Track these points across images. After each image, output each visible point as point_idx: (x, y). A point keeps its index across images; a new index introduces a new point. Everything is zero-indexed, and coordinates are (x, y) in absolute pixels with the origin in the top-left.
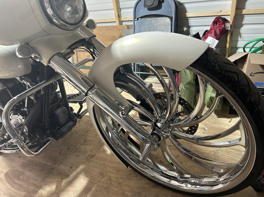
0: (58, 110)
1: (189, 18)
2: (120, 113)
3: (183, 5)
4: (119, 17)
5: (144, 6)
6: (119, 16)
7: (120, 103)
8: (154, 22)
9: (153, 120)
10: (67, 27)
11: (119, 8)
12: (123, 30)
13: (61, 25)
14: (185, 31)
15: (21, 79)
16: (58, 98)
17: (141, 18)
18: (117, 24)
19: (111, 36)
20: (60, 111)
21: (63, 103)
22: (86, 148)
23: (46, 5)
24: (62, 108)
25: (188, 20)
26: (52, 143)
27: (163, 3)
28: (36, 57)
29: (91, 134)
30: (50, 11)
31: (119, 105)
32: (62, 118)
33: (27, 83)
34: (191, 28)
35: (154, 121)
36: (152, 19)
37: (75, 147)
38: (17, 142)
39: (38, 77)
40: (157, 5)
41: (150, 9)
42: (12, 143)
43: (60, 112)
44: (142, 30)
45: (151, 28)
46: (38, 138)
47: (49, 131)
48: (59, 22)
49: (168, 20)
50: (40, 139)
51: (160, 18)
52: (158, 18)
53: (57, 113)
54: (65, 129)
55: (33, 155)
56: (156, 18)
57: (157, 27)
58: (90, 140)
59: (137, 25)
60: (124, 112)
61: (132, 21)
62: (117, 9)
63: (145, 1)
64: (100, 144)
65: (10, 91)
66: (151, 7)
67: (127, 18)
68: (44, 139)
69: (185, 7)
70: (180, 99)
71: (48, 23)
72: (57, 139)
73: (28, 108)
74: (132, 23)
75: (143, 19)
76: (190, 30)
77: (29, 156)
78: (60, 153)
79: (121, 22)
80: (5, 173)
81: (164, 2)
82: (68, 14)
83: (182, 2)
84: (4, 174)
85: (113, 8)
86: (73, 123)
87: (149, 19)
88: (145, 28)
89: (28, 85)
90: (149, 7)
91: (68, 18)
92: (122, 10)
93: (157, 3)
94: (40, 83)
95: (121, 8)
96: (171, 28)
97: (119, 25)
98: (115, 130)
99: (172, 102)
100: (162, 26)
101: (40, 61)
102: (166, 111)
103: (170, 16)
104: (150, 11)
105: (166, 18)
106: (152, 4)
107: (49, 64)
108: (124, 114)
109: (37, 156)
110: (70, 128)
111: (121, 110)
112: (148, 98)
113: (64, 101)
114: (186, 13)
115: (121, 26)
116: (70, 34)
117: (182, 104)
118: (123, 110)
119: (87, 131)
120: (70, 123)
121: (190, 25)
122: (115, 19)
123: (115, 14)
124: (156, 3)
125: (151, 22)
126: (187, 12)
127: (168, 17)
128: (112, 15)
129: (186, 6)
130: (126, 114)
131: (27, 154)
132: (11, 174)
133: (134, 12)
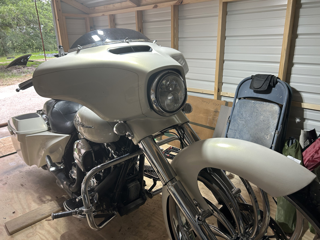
0: (131, 184)
1: (305, 110)
2: (197, 217)
3: (299, 93)
4: (219, 92)
5: (250, 88)
6: (219, 90)
7: (199, 204)
8: (259, 106)
9: (233, 235)
10: (164, 114)
11: (221, 82)
12: (220, 105)
13: (159, 111)
14: (297, 122)
15: (108, 145)
16: (135, 169)
17: (245, 98)
18: (214, 98)
19: (206, 109)
20: (133, 185)
21: (138, 177)
22: (148, 234)
23: (151, 92)
24: (136, 182)
25: (303, 111)
26: (116, 218)
27: (273, 88)
28: (129, 135)
29: (157, 218)
30: (153, 97)
31: (196, 206)
32: (133, 193)
33: (111, 151)
34: (306, 121)
35: (234, 237)
36: (257, 102)
37: (137, 229)
38: (87, 212)
39: (123, 147)
40: (266, 89)
41: (256, 92)
42: (83, 211)
43: (133, 187)
44: (242, 112)
45: (254, 112)
46: (104, 208)
47: (116, 203)
48: (158, 108)
49: (276, 108)
50: (106, 210)
51: (267, 103)
52: (265, 103)
53: (130, 187)
54: (133, 207)
55: (96, 229)
56: (262, 102)
57: (261, 113)
58: (155, 226)
59: (238, 105)
60: (200, 217)
61: (233, 98)
62: (218, 83)
63: (252, 82)
64: (164, 235)
65: (94, 154)
66: (259, 90)
67: (227, 93)
68: (110, 211)
69: (302, 96)
70: (272, 220)
71: (149, 108)
72: (121, 215)
73: (103, 173)
74: (232, 100)
75: (246, 100)
76: (305, 123)
77: (92, 228)
78: (120, 230)
79: (219, 97)
80: (62, 234)
81: (276, 87)
82: (169, 101)
83: (298, 90)
84: (60, 235)
85: (214, 81)
86: (142, 201)
87: (253, 101)
88: (247, 110)
89: (112, 153)
90: (255, 89)
91: (167, 105)
92: (224, 84)
93: (267, 87)
94: (124, 156)
95: (223, 82)
96: (278, 117)
97: (216, 99)
98: (186, 228)
99: (260, 224)
100: (268, 113)
101: (131, 139)
102: (251, 228)
103: (280, 104)
104: (256, 94)
105: (274, 105)
106: (260, 87)
107: (138, 144)
108: (200, 220)
109: (99, 231)
110: (137, 206)
111: (199, 213)
112: (232, 207)
113: (139, 176)
114: (302, 103)
115: (219, 101)
116: (165, 119)
117: (273, 228)
118: (200, 215)
119: (154, 213)
120: (139, 201)
121: (305, 117)
122: (214, 92)
123: (215, 88)
124: (265, 87)
125: (255, 105)
126: (304, 102)
127: (278, 104)
128: (212, 87)
129: (304, 95)
130: (202, 220)
131: (91, 227)
132: (67, 237)
133: (237, 91)
